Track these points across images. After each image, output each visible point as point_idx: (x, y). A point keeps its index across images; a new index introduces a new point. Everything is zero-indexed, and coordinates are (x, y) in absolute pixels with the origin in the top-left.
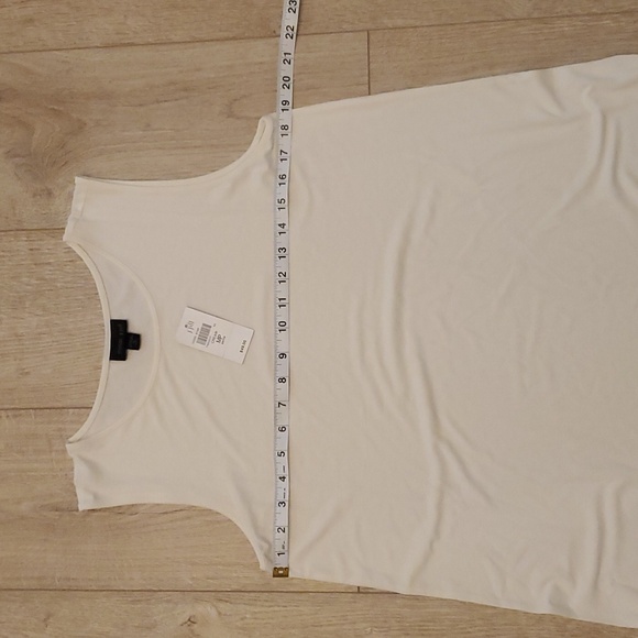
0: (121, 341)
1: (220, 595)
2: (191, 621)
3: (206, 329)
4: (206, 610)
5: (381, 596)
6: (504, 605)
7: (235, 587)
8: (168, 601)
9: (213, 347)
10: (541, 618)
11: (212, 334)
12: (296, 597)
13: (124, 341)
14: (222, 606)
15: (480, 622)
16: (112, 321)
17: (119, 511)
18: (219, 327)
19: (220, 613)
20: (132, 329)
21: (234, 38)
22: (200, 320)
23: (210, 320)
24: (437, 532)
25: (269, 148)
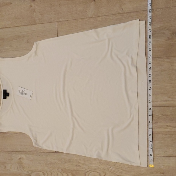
0: (5, 94)
1: (26, 153)
2: (20, 158)
3: (23, 91)
4: (23, 156)
5: (60, 153)
6: (87, 156)
7: (29, 151)
8: (15, 154)
9: (24, 96)
10: (95, 159)
11: (24, 93)
12: (42, 153)
13: (6, 94)
14: (26, 155)
15: (82, 160)
16: (3, 90)
17: (5, 133)
18: (26, 91)
19: (26, 157)
20: (8, 92)
21: (28, 25)
22: (21, 89)
23: (23, 90)
24: (72, 139)
25: (36, 50)
